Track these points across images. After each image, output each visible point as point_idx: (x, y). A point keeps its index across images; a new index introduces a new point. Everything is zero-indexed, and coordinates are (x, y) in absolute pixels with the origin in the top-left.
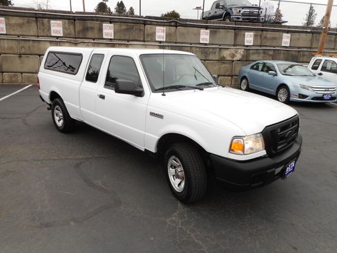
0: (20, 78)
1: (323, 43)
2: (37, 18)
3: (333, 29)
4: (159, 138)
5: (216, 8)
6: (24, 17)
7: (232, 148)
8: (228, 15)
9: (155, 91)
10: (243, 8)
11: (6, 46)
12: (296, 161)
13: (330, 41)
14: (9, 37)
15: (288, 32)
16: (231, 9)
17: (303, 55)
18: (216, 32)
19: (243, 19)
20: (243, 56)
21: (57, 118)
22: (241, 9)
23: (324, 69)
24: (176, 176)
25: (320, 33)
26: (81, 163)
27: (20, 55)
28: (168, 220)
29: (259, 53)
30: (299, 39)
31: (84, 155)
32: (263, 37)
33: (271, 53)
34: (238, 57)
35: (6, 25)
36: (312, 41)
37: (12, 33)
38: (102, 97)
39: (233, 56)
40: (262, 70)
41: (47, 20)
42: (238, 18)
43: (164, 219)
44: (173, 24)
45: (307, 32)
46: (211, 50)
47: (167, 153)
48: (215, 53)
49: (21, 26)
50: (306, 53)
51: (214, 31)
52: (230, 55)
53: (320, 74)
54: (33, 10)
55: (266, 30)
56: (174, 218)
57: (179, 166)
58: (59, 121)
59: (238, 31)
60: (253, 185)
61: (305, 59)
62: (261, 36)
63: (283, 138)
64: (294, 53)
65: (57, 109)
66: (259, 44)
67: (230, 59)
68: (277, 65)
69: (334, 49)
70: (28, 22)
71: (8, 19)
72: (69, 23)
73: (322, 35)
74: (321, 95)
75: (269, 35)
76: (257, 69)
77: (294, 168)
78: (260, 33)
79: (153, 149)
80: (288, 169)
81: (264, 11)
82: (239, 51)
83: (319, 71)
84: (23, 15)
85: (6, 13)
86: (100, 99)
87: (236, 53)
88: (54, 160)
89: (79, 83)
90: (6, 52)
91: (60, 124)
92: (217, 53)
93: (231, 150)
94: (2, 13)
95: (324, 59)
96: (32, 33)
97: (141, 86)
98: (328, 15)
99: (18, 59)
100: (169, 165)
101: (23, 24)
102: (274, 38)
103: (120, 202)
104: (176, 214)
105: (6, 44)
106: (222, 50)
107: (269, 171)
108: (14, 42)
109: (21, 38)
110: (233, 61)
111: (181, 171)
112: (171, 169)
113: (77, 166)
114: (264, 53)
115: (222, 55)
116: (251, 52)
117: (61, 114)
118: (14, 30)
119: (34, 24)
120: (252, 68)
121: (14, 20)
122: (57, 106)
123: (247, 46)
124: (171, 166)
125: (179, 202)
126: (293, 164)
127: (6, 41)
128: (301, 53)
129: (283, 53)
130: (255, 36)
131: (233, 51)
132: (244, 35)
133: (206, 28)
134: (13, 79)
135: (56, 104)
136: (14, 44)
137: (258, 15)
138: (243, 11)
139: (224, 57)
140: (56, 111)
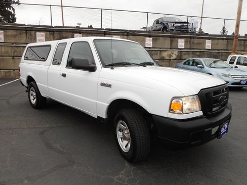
0: (12, 74)
1: (236, 46)
2: (26, 31)
3: (242, 37)
4: (108, 105)
5: (157, 23)
6: (18, 30)
7: (172, 108)
8: (165, 28)
9: (105, 66)
10: (176, 23)
11: (3, 51)
12: (229, 123)
13: (241, 45)
14: (6, 45)
15: (209, 39)
16: (167, 24)
17: (222, 55)
18: (157, 39)
19: (176, 30)
20: (177, 56)
21: (32, 98)
22: (174, 24)
23: (238, 63)
24: (124, 138)
25: (233, 39)
26: (45, 131)
27: (13, 57)
28: (115, 178)
29: (189, 54)
30: (217, 44)
31: (50, 124)
32: (191, 42)
33: (198, 54)
34: (174, 57)
35: (4, 36)
36: (227, 45)
37: (9, 41)
38: (64, 75)
39: (170, 56)
40: (192, 65)
41: (34, 32)
42: (173, 30)
43: (112, 177)
44: (125, 34)
45: (223, 39)
46: (154, 52)
47: (115, 118)
48: (157, 54)
49: (15, 36)
50: (223, 54)
51: (155, 38)
52: (168, 55)
53: (236, 67)
54: (24, 25)
55: (194, 38)
56: (120, 176)
57: (125, 129)
58: (33, 99)
59: (173, 39)
60: (192, 143)
61: (223, 58)
62: (190, 42)
63: (216, 101)
64: (214, 53)
65: (32, 90)
66: (189, 47)
67: (168, 58)
68: (203, 60)
69: (244, 51)
70: (20, 33)
71: (6, 32)
72: (50, 33)
73: (234, 41)
74: (239, 81)
75: (196, 41)
76: (189, 64)
77: (227, 129)
78: (189, 39)
79: (104, 115)
80: (223, 130)
81: (191, 25)
82: (175, 52)
83: (235, 65)
84: (16, 28)
85: (5, 28)
86: (63, 77)
87: (173, 53)
88: (24, 128)
89: (48, 67)
90: (3, 55)
91: (34, 102)
92: (158, 55)
93: (171, 110)
94: (2, 28)
95: (238, 56)
96: (22, 41)
97: (94, 63)
98: (238, 26)
99: (11, 60)
100: (118, 129)
101: (17, 35)
102: (200, 43)
103: (73, 163)
104: (123, 172)
105: (3, 50)
106: (162, 52)
107: (206, 130)
108: (9, 48)
109: (14, 45)
110: (170, 60)
111: (128, 133)
112: (119, 132)
113: (42, 133)
114: (193, 54)
115: (162, 56)
116: (183, 53)
117: (35, 94)
118: (10, 40)
119: (24, 35)
120: (185, 64)
121: (10, 33)
122: (32, 88)
123: (180, 49)
124: (120, 130)
125: (126, 162)
126: (226, 125)
127: (3, 47)
128: (220, 54)
129: (207, 54)
130: (186, 42)
131: (170, 53)
132: (178, 41)
133: (150, 36)
134: (7, 75)
135: (31, 86)
136: (9, 49)
137: (187, 28)
138: (175, 25)
139: (163, 57)
140: (31, 92)
